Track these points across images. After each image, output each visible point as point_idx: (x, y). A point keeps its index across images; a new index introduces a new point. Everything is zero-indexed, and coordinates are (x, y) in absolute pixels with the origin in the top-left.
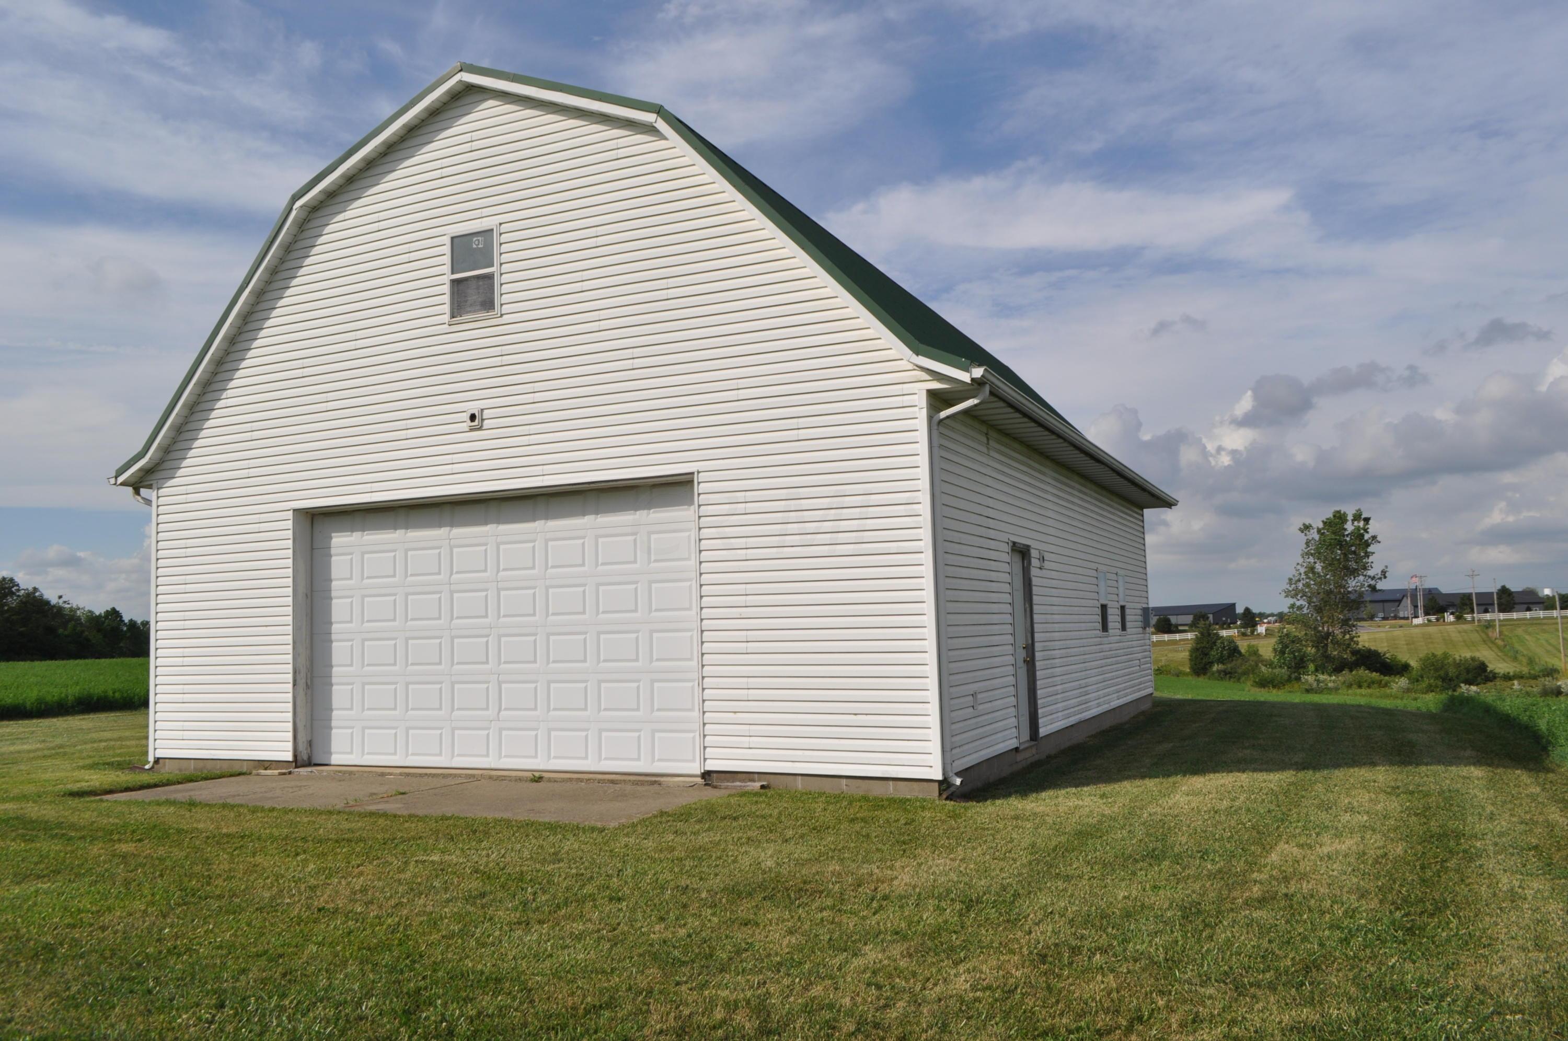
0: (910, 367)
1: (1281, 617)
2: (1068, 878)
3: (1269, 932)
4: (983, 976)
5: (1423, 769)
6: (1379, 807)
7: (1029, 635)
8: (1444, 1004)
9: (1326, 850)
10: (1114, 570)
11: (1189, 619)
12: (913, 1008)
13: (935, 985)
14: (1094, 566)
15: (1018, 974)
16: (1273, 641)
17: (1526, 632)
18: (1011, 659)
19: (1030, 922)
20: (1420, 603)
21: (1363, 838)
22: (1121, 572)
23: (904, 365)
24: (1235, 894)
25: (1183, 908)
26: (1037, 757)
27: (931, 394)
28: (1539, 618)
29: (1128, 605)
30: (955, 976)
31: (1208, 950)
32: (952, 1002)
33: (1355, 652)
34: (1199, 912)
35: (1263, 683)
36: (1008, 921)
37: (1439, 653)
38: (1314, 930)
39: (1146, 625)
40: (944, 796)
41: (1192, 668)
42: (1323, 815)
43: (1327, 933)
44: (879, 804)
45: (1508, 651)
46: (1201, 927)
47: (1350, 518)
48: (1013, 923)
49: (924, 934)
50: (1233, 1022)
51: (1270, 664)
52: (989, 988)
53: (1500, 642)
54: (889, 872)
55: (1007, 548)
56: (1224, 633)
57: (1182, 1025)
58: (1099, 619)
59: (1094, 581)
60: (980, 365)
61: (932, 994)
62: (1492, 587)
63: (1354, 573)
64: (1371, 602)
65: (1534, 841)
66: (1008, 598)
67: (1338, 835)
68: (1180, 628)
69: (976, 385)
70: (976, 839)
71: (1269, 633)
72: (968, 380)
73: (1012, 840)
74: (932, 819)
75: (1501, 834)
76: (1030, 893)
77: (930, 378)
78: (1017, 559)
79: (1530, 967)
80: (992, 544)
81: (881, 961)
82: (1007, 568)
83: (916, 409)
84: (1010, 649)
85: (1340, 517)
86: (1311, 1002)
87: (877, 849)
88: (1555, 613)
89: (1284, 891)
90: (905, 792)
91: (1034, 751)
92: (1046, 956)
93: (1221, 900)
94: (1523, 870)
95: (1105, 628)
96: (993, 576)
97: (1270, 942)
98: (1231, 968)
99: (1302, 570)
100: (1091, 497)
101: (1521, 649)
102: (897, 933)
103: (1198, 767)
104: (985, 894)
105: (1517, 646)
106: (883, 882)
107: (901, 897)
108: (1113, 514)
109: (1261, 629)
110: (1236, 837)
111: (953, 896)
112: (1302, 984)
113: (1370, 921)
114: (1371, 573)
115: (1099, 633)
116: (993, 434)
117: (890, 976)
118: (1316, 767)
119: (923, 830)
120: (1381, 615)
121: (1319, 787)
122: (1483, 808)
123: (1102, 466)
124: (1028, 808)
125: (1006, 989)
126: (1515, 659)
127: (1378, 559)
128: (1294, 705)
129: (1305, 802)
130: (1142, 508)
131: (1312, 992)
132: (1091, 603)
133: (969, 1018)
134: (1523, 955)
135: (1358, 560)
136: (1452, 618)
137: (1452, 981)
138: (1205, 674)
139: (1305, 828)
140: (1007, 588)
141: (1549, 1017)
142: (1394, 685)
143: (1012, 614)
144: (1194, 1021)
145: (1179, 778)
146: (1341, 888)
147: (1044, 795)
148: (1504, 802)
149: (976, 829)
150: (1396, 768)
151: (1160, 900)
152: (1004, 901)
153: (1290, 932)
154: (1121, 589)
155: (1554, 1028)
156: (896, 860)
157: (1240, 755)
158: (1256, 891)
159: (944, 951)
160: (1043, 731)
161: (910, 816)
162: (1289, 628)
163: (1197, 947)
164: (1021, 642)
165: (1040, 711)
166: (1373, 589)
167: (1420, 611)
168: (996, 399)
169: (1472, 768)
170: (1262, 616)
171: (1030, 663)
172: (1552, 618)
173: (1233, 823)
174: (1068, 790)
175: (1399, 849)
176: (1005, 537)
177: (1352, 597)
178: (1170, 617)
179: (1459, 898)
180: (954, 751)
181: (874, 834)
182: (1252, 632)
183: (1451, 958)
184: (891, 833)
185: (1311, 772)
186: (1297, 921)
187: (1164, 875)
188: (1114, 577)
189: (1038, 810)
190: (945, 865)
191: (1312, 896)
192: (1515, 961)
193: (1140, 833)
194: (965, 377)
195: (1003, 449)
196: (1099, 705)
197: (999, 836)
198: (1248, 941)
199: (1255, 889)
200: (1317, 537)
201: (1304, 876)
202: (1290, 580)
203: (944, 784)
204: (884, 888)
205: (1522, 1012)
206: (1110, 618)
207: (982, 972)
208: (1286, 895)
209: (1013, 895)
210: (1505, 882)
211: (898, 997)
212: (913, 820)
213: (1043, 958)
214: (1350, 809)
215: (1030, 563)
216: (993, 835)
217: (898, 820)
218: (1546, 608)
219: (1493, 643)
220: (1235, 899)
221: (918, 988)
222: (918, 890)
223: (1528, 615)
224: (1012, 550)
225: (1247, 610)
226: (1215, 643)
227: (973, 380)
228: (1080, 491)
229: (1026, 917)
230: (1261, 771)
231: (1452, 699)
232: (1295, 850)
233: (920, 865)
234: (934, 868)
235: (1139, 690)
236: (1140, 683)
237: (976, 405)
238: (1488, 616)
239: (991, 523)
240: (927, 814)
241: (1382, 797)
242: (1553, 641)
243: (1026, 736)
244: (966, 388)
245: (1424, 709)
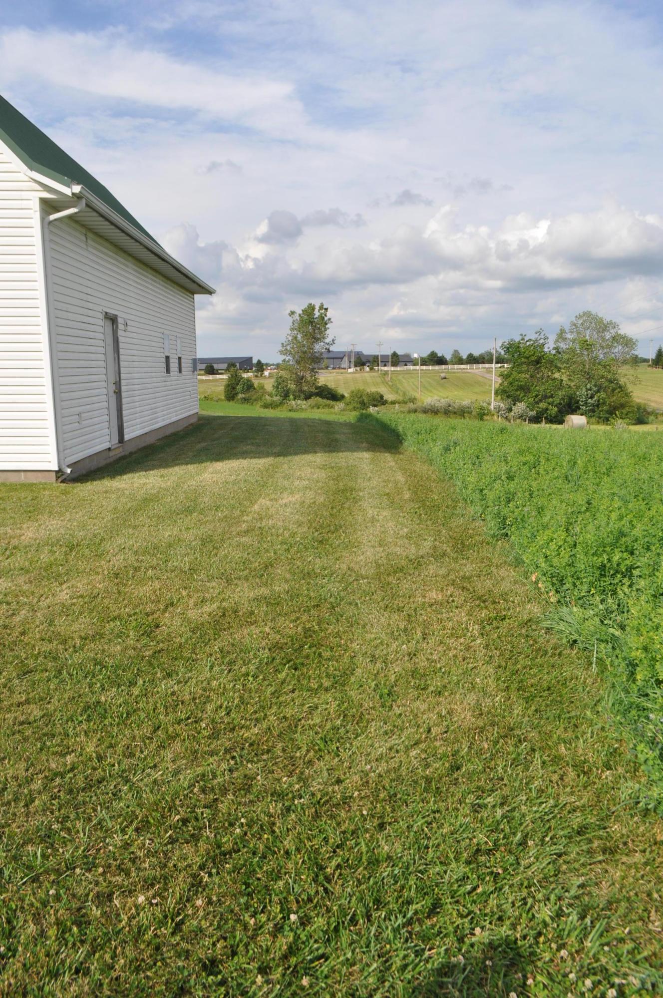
0: (27, 179)
1: (278, 366)
2: (135, 527)
3: (248, 548)
4: (78, 590)
5: (341, 454)
6: (315, 476)
7: (117, 375)
8: (332, 578)
9: (284, 501)
10: (175, 334)
11: (225, 366)
12: (31, 614)
13: (46, 598)
14: (161, 331)
15: (100, 586)
16: (272, 380)
17: (403, 377)
18: (104, 391)
19: (110, 555)
20: (352, 360)
21: (304, 494)
22: (179, 335)
23: (21, 176)
24: (233, 529)
25: (202, 539)
26: (123, 454)
27: (43, 201)
28: (410, 370)
29: (183, 357)
30: (60, 591)
31: (214, 562)
32: (56, 608)
33: (317, 388)
34: (211, 541)
35: (266, 406)
36: (96, 555)
37: (361, 388)
38: (272, 546)
39: (194, 369)
40: (60, 480)
41: (225, 396)
42: (286, 482)
43: (279, 547)
44: (13, 488)
45: (394, 389)
46: (211, 549)
47: (317, 308)
48: (99, 556)
49: (41, 568)
50: (223, 600)
51: (270, 395)
52: (82, 596)
53: (390, 383)
54: (18, 531)
55: (101, 316)
56: (245, 375)
57: (196, 605)
58: (164, 365)
59: (161, 340)
60: (78, 184)
61: (44, 604)
62: (389, 352)
63: (317, 340)
64: (328, 358)
65: (387, 491)
66: (102, 350)
67: (292, 493)
68: (220, 372)
69: (76, 199)
70: (79, 506)
71: (271, 376)
72: (70, 194)
73: (102, 506)
74: (50, 496)
75: (373, 488)
76: (111, 537)
77: (41, 189)
78: (109, 323)
79: (375, 556)
80: (91, 313)
81: (10, 588)
82: (102, 330)
83: (31, 211)
84: (104, 384)
85: (311, 308)
86: (266, 585)
87: (11, 517)
88: (418, 367)
89: (259, 525)
90: (33, 479)
91: (121, 449)
92: (118, 574)
93: (224, 533)
94: (380, 506)
95: (168, 371)
96: (92, 335)
97: (248, 554)
98: (225, 570)
99: (290, 338)
100: (159, 284)
101: (400, 387)
102: (22, 569)
103: (219, 457)
104: (82, 540)
105: (399, 385)
106: (14, 538)
107: (26, 547)
108: (174, 297)
109: (266, 373)
110: (237, 497)
111: (61, 543)
112: (263, 575)
113: (302, 538)
114: (327, 341)
115: (164, 374)
116: (90, 235)
117: (17, 596)
118: (285, 455)
119: (44, 503)
120: (332, 366)
121: (286, 466)
122: (366, 474)
123: (166, 264)
124: (114, 485)
125: (92, 596)
126: (397, 392)
127: (332, 332)
128: (278, 419)
129: (277, 475)
130: (193, 294)
131: (267, 579)
132: (159, 355)
133: (67, 616)
134: (372, 550)
135: (321, 333)
136: (368, 369)
137: (337, 566)
138: (233, 400)
139: (275, 490)
140: (102, 343)
141: (380, 580)
142: (336, 408)
143: (106, 361)
144: (202, 601)
145: (208, 463)
146: (289, 522)
147: (125, 477)
148: (377, 471)
149: (79, 501)
150: (327, 454)
151: (189, 536)
152: (95, 544)
153: (259, 548)
154: (179, 345)
155: (381, 585)
156: (24, 523)
157: (245, 449)
158: (244, 526)
159: (53, 577)
160: (127, 437)
161: (35, 494)
162: (282, 373)
163: (208, 560)
164: (112, 379)
165: (125, 424)
166: (329, 351)
167: (352, 365)
168: (90, 210)
169: (365, 453)
170: (267, 365)
171: (118, 393)
172: (416, 370)
173: (236, 489)
174: (141, 473)
175: (321, 499)
176: (100, 309)
177: (317, 355)
178: (214, 365)
179: (347, 523)
180: (66, 452)
181: (9, 508)
182: (261, 375)
183: (339, 554)
184: (21, 506)
185: (282, 458)
186: (264, 542)
187: (194, 521)
188: (174, 338)
189: (120, 487)
190: (57, 524)
191: (274, 527)
192: (368, 553)
193: (182, 497)
194: (67, 191)
195: (96, 245)
196: (164, 420)
197: (93, 504)
198: (237, 555)
199: (243, 526)
200: (298, 318)
201: (271, 517)
202: (283, 344)
203: (59, 473)
204: (15, 542)
205: (367, 578)
206: (171, 365)
207: (77, 587)
208: (260, 528)
209: (101, 540)
210: (370, 512)
211: (21, 608)
212: (37, 497)
213: (117, 575)
214: (300, 478)
215: (117, 327)
216: (90, 504)
217: (27, 497)
218: (414, 365)
219: (387, 383)
220: (232, 532)
221: (35, 601)
222: (38, 541)
223: (405, 368)
224: (105, 318)
225: (259, 362)
226: (239, 381)
227: (73, 194)
228: (152, 280)
229: (108, 552)
230: (255, 458)
231: (362, 415)
232: (268, 503)
233: (40, 525)
234: (50, 527)
235: (190, 411)
236: (190, 406)
237: (76, 213)
238: (386, 368)
239: (90, 298)
240: (47, 493)
241: (318, 470)
242: (415, 383)
243: (116, 440)
244: (69, 199)
245: (348, 421)
